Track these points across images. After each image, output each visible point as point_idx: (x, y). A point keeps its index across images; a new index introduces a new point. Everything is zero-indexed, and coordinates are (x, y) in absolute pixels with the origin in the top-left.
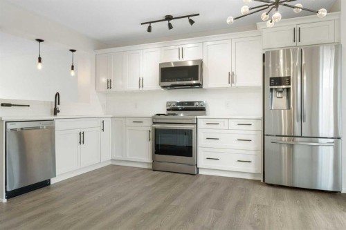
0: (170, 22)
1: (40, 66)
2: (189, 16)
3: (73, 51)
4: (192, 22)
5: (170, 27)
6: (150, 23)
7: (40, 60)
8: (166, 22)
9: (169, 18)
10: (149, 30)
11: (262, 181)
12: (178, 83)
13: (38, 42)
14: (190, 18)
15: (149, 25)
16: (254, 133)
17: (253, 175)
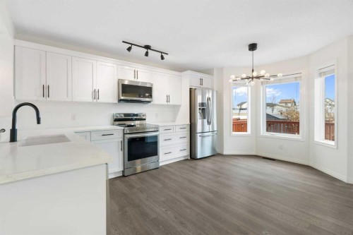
0: (149, 51)
2: (161, 53)
4: (162, 58)
5: (147, 54)
6: (132, 44)
8: (145, 50)
9: (147, 47)
10: (129, 49)
11: (189, 158)
12: (135, 99)
15: (130, 45)
16: (186, 133)
17: (185, 157)
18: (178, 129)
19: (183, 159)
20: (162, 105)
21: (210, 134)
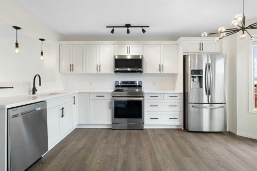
0: (129, 28)
1: (17, 51)
2: (142, 27)
3: (42, 40)
4: (144, 31)
5: (128, 32)
6: (114, 27)
7: (17, 45)
8: (126, 29)
9: (128, 26)
10: (112, 32)
11: (183, 129)
13: (15, 30)
14: (143, 28)
15: (113, 28)
16: (179, 102)
17: (178, 126)
18: (167, 97)
19: (174, 127)
20: (157, 74)
21: (208, 105)
